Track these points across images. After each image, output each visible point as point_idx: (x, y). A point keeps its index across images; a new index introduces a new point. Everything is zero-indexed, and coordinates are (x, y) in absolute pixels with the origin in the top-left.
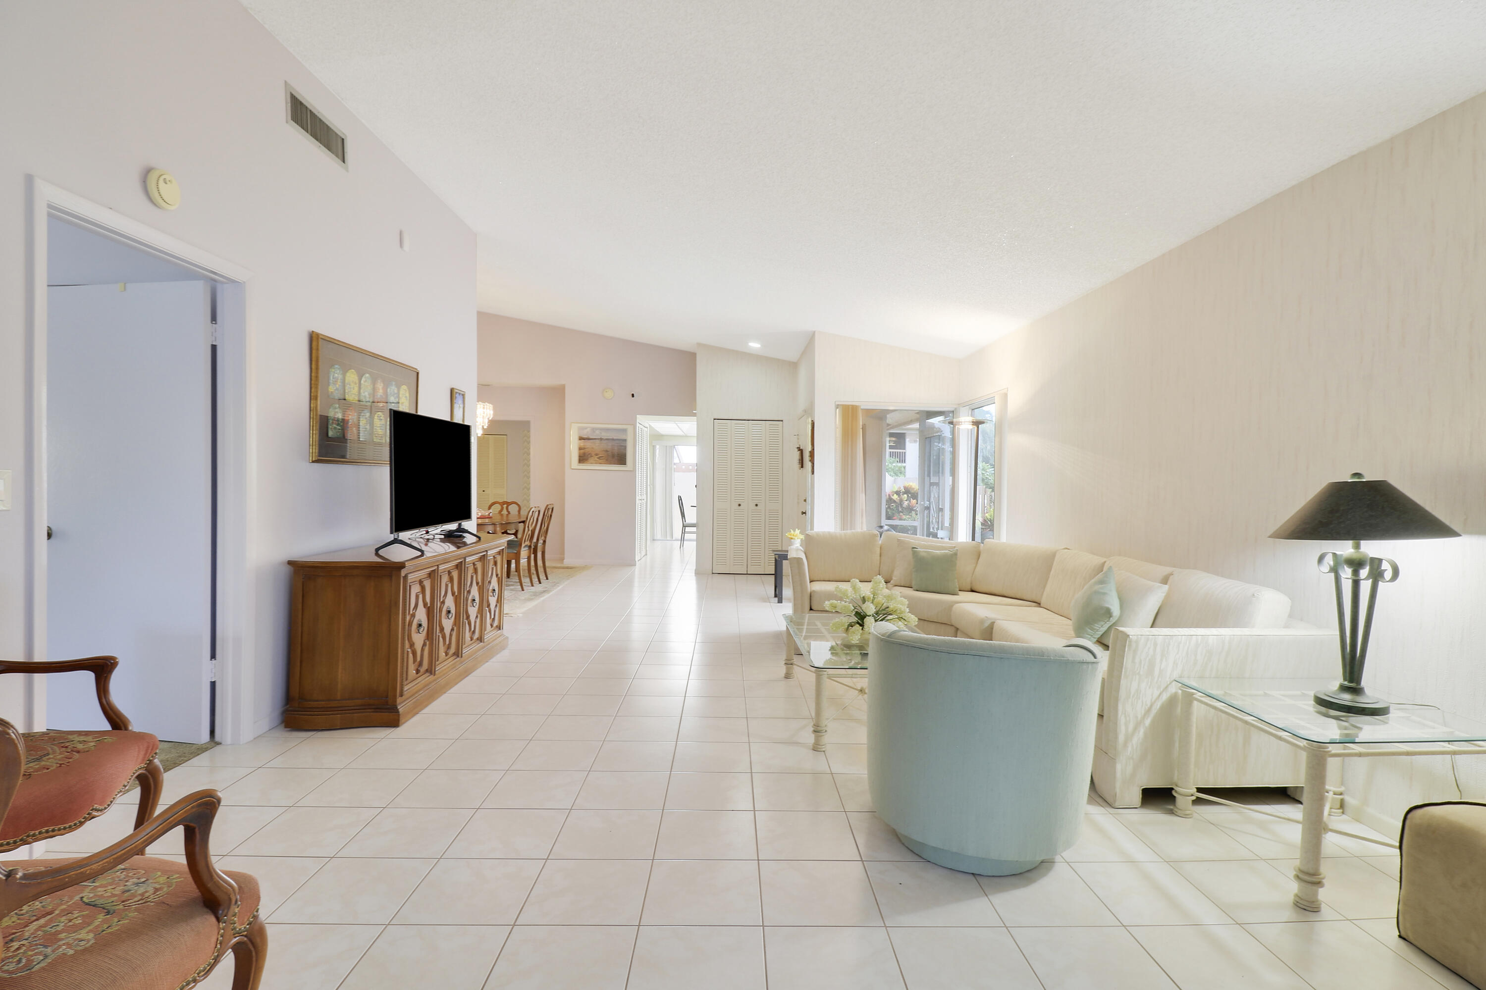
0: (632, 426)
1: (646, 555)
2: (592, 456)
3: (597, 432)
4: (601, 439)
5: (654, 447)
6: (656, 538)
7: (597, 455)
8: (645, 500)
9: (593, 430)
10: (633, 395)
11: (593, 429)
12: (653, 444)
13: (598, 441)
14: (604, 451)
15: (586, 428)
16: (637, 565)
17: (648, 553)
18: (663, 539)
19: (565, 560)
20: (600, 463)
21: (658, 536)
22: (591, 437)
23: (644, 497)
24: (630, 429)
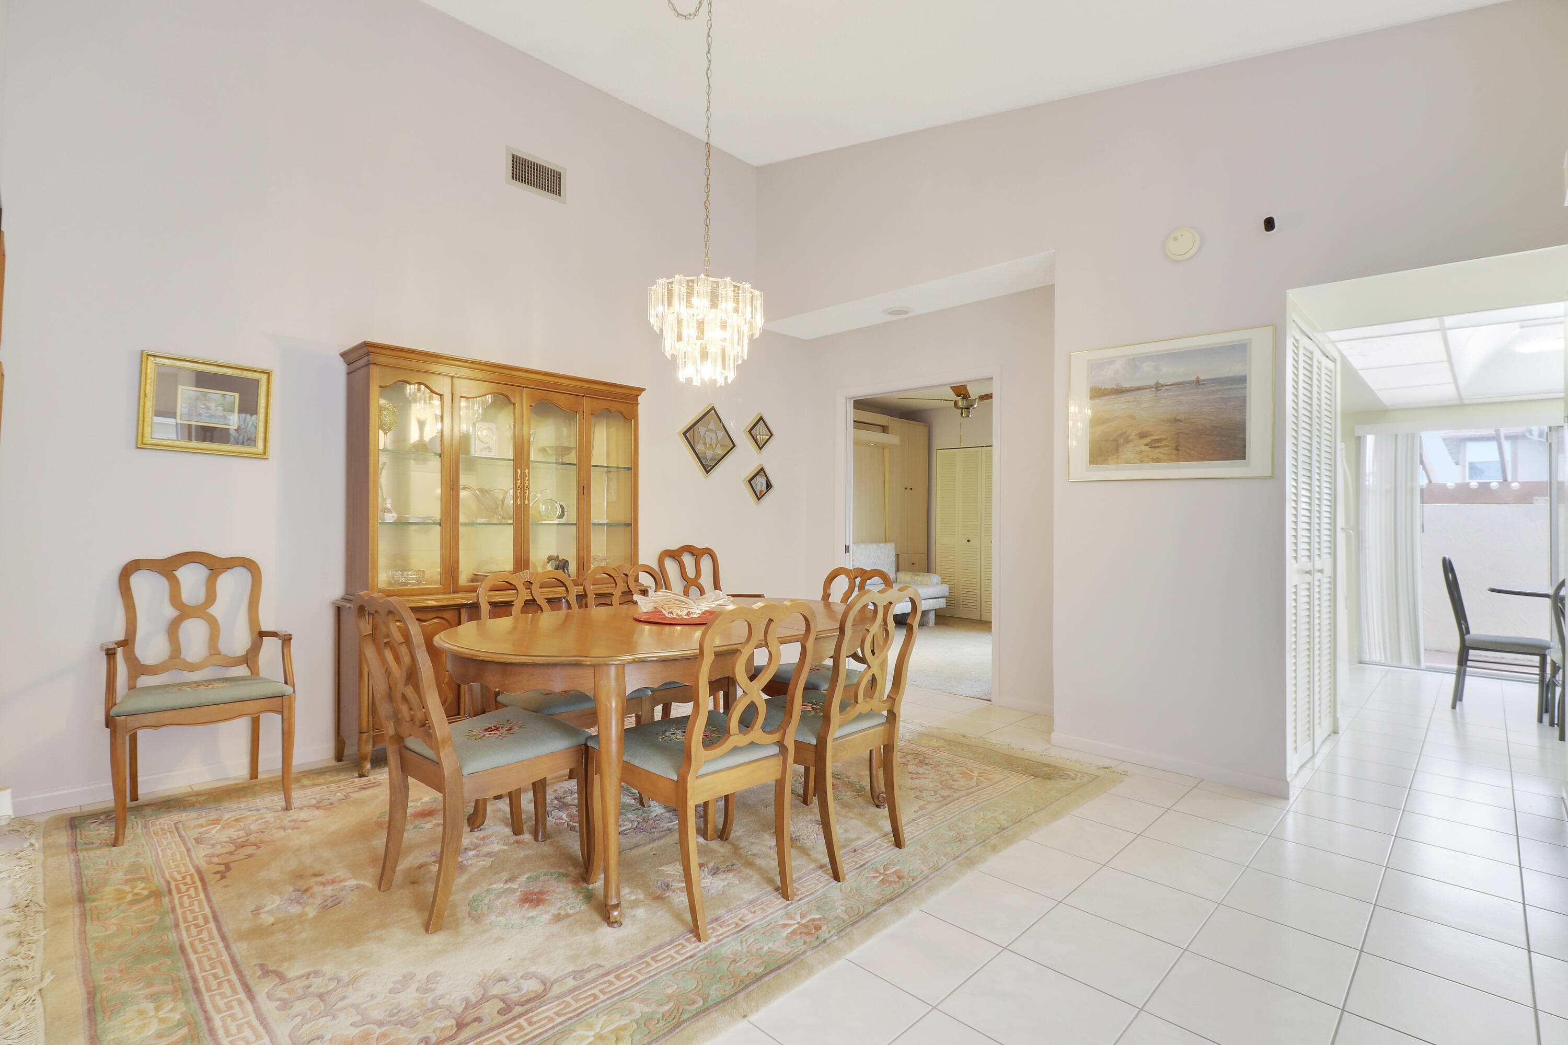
0: (1270, 328)
1: (1335, 732)
2: (1127, 441)
3: (1147, 367)
4: (1158, 387)
5: (1359, 442)
6: (1367, 658)
7: (1142, 436)
8: (1328, 572)
9: (1134, 362)
10: (1269, 224)
11: (1134, 359)
12: (1357, 434)
13: (1148, 396)
14: (1168, 421)
15: (1111, 362)
16: (1294, 791)
17: (1343, 724)
18: (1389, 662)
19: (1053, 733)
20: (1157, 460)
21: (1376, 654)
22: (1127, 385)
23: (1324, 562)
24: (1260, 340)
